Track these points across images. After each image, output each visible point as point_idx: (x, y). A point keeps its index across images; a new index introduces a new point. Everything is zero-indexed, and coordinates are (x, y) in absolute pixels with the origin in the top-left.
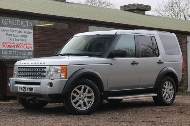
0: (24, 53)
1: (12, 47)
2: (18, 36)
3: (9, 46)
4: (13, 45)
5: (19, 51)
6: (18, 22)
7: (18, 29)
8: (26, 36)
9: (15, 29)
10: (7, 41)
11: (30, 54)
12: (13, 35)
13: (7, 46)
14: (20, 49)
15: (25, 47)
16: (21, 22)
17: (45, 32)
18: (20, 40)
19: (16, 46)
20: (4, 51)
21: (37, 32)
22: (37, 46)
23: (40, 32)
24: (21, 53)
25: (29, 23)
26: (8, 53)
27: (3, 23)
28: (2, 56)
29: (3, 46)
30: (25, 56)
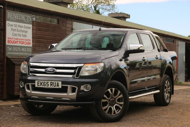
0: (25, 49)
1: (16, 43)
2: (20, 31)
3: (13, 42)
4: (16, 40)
5: (21, 47)
6: (21, 16)
7: (20, 24)
8: (26, 32)
9: (18, 24)
10: (12, 37)
11: (30, 50)
12: (16, 30)
13: (11, 42)
14: (22, 45)
15: (26, 43)
16: (23, 16)
17: (41, 27)
18: (22, 36)
19: (18, 42)
20: (9, 48)
21: (35, 27)
22: (35, 41)
23: (37, 27)
24: (23, 50)
25: (29, 17)
26: (12, 49)
27: (9, 17)
28: (8, 53)
29: (9, 42)
30: (26, 52)
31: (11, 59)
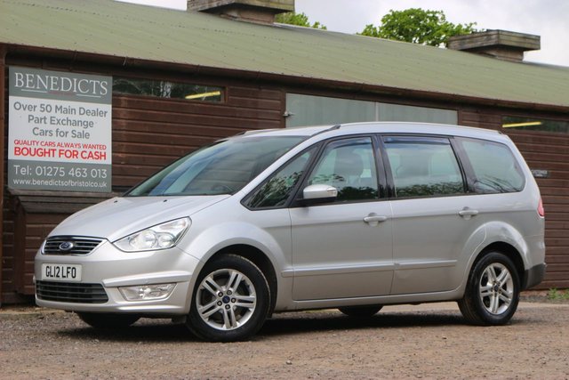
0: (82, 171)
1: (47, 155)
2: (64, 122)
3: (36, 151)
5: (68, 166)
7: (65, 104)
8: (90, 124)
9: (54, 103)
10: (31, 137)
11: (102, 174)
12: (48, 121)
13: (29, 151)
14: (72, 160)
15: (85, 155)
16: (74, 81)
18: (70, 134)
19: (57, 153)
20: (21, 167)
21: (123, 111)
22: (123, 151)
24: (74, 172)
25: (98, 85)
26: (32, 171)
27: (20, 83)
28: (16, 182)
29: (18, 151)
30: (86, 180)
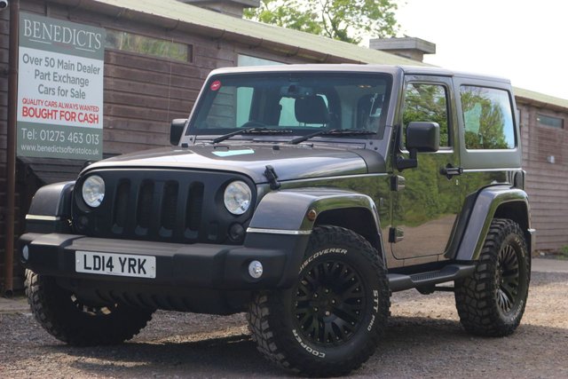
0: (79, 136)
1: (50, 116)
2: (65, 79)
3: (41, 112)
4: (50, 108)
5: (68, 130)
6: (67, 32)
7: (66, 58)
8: (85, 82)
9: (57, 56)
10: (36, 96)
11: (95, 140)
12: (51, 77)
13: (35, 112)
14: (71, 123)
15: (82, 117)
16: (73, 32)
17: (133, 70)
18: (69, 94)
19: (58, 114)
20: (28, 130)
21: (112, 70)
22: (111, 113)
23: (120, 69)
24: (72, 138)
25: (93, 38)
26: (36, 136)
27: (28, 33)
28: (23, 147)
29: (26, 112)
30: (81, 146)
31: (32, 166)
